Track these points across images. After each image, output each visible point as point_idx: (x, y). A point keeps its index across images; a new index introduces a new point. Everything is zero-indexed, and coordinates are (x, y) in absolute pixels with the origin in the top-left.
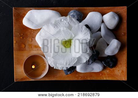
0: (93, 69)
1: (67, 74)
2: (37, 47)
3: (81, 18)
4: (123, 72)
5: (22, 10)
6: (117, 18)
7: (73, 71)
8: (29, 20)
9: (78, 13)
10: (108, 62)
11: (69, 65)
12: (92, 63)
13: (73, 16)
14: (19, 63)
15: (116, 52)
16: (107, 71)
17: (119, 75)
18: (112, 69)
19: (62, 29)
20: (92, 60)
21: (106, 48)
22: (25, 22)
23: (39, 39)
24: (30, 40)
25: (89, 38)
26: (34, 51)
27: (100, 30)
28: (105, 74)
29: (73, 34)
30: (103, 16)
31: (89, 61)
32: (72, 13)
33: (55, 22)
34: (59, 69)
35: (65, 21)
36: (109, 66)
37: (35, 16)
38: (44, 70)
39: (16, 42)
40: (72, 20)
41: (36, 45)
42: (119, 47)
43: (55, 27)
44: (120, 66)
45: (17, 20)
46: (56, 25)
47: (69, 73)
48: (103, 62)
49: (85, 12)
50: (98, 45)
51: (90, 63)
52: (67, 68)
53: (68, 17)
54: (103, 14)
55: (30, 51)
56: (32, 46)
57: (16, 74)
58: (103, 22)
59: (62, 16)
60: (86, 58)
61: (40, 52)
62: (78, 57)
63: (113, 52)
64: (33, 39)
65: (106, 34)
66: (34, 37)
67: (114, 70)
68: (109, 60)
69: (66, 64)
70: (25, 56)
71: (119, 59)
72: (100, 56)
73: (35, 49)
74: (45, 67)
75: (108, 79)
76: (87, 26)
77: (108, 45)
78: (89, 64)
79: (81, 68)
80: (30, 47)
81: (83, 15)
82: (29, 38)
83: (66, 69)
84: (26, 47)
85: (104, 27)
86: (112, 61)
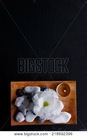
0: (31, 89)
2: (63, 101)
3: (38, 119)
4: (13, 87)
5: (72, 123)
6: (17, 119)
7: (42, 88)
8: (68, 117)
10: (22, 93)
11: (45, 93)
12: (31, 93)
14: (73, 91)
15: (17, 99)
16: (22, 87)
17: (15, 85)
18: (19, 88)
19: (49, 114)
20: (32, 95)
21: (24, 101)
22: (70, 116)
23: (62, 106)
24: (67, 105)
25: (34, 108)
27: (27, 111)
28: (23, 85)
29: (43, 110)
30: (25, 120)
31: (34, 95)
34: (50, 90)
35: (47, 117)
36: (21, 90)
37: (64, 119)
38: (59, 88)
39: (75, 104)
40: (43, 118)
42: (16, 102)
44: (15, 90)
45: (74, 117)
46: (52, 115)
47: (45, 87)
48: (25, 92)
49: (35, 122)
50: (28, 103)
51: (33, 93)
52: (46, 90)
53: (45, 120)
55: (67, 99)
56: (66, 101)
57: (75, 85)
58: (25, 116)
59: (49, 120)
62: (40, 98)
63: (19, 99)
65: (23, 110)
66: (65, 107)
67: (18, 87)
69: (46, 93)
70: (70, 96)
71: (15, 94)
72: (27, 96)
75: (22, 82)
76: (34, 114)
77: (22, 103)
79: (37, 89)
84: (69, 101)
85: (24, 113)
86: (20, 94)
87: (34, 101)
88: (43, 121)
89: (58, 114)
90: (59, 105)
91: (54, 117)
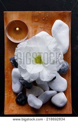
0: (15, 83)
1: (10, 60)
2: (36, 33)
3: (62, 73)
5: (69, 19)
6: (61, 105)
7: (13, 65)
8: (60, 25)
9: (66, 70)
10: (21, 97)
12: (21, 83)
13: (63, 66)
14: (20, 15)
15: (31, 105)
16: (13, 97)
18: (14, 100)
20: (24, 83)
21: (34, 95)
22: (58, 22)
23: (42, 34)
24: (42, 26)
25: (44, 80)
26: (31, 30)
28: (10, 94)
30: (63, 92)
31: (23, 79)
32: (66, 64)
33: (58, 49)
34: (16, 53)
36: (17, 98)
37: (63, 31)
39: (40, 14)
41: (37, 32)
42: (35, 107)
43: (54, 49)
44: (18, 108)
45: (60, 15)
46: (56, 49)
47: (11, 61)
48: (21, 93)
49: (67, 76)
50: (37, 88)
51: (21, 81)
53: (63, 61)
54: (65, 92)
55: (32, 26)
56: (36, 28)
57: (10, 13)
58: (58, 92)
59: (64, 55)
60: (26, 77)
61: (31, 35)
62: (27, 69)
63: (31, 102)
64: (43, 29)
65: (47, 95)
67: (13, 102)
68: (23, 98)
70: (27, 22)
71: (24, 107)
72: (27, 89)
73: (33, 30)
74: (17, 40)
75: (6, 97)
76: (55, 78)
77: (37, 97)
78: (20, 79)
79: (16, 73)
80: (35, 26)
81: (64, 74)
82: (44, 25)
83: (15, 58)
84: (35, 23)
85: (53, 94)
86: (22, 101)
87: (32, 80)
88: (65, 64)
89: (54, 40)
90: (39, 38)
91: (58, 47)
